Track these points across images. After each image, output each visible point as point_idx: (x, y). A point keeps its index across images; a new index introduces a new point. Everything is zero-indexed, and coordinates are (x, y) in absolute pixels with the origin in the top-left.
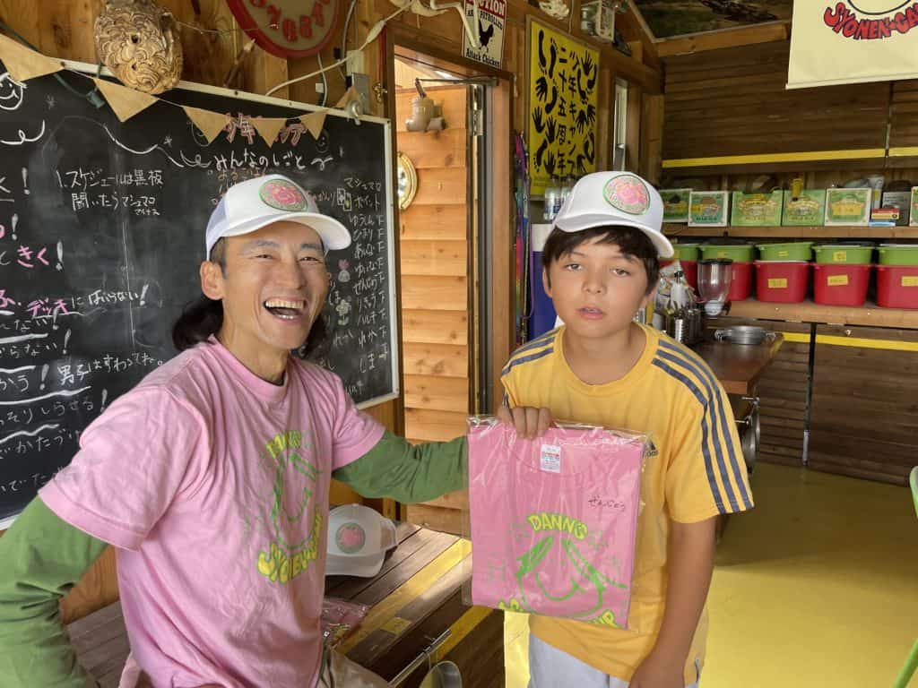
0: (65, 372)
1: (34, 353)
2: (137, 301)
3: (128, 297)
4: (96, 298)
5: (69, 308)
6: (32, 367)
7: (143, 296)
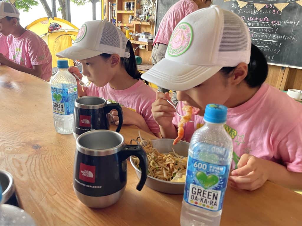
0: (274, 37)
1: (270, 31)
2: (296, 24)
3: (294, 23)
4: (286, 22)
5: (279, 23)
6: (268, 34)
7: (298, 23)
